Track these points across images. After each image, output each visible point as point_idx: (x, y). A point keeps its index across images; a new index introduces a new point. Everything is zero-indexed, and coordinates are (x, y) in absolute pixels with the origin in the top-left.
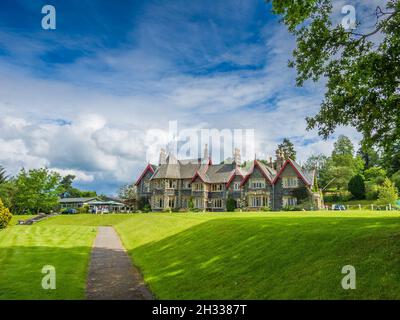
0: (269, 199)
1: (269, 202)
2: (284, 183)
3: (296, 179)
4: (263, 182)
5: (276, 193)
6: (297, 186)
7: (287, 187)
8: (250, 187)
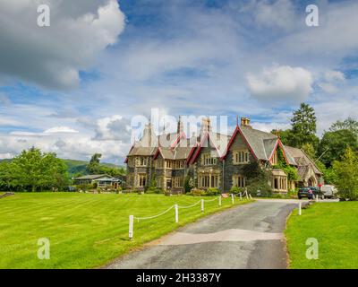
5: (226, 171)
6: (247, 162)
7: (238, 163)
8: (202, 163)
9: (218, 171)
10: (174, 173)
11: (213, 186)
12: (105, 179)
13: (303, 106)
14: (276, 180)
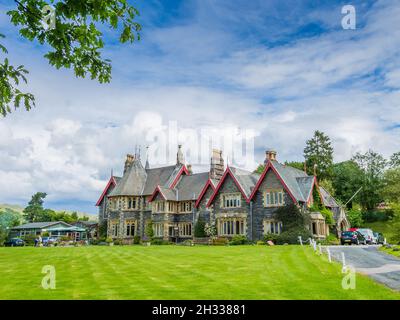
0: (245, 223)
1: (245, 228)
2: (265, 199)
3: (282, 193)
4: (239, 198)
5: (255, 215)
6: (282, 204)
7: (270, 205)
8: (221, 205)
9: (244, 215)
10: (176, 218)
11: (238, 233)
12: (61, 228)
13: (317, 134)
14: (314, 224)
